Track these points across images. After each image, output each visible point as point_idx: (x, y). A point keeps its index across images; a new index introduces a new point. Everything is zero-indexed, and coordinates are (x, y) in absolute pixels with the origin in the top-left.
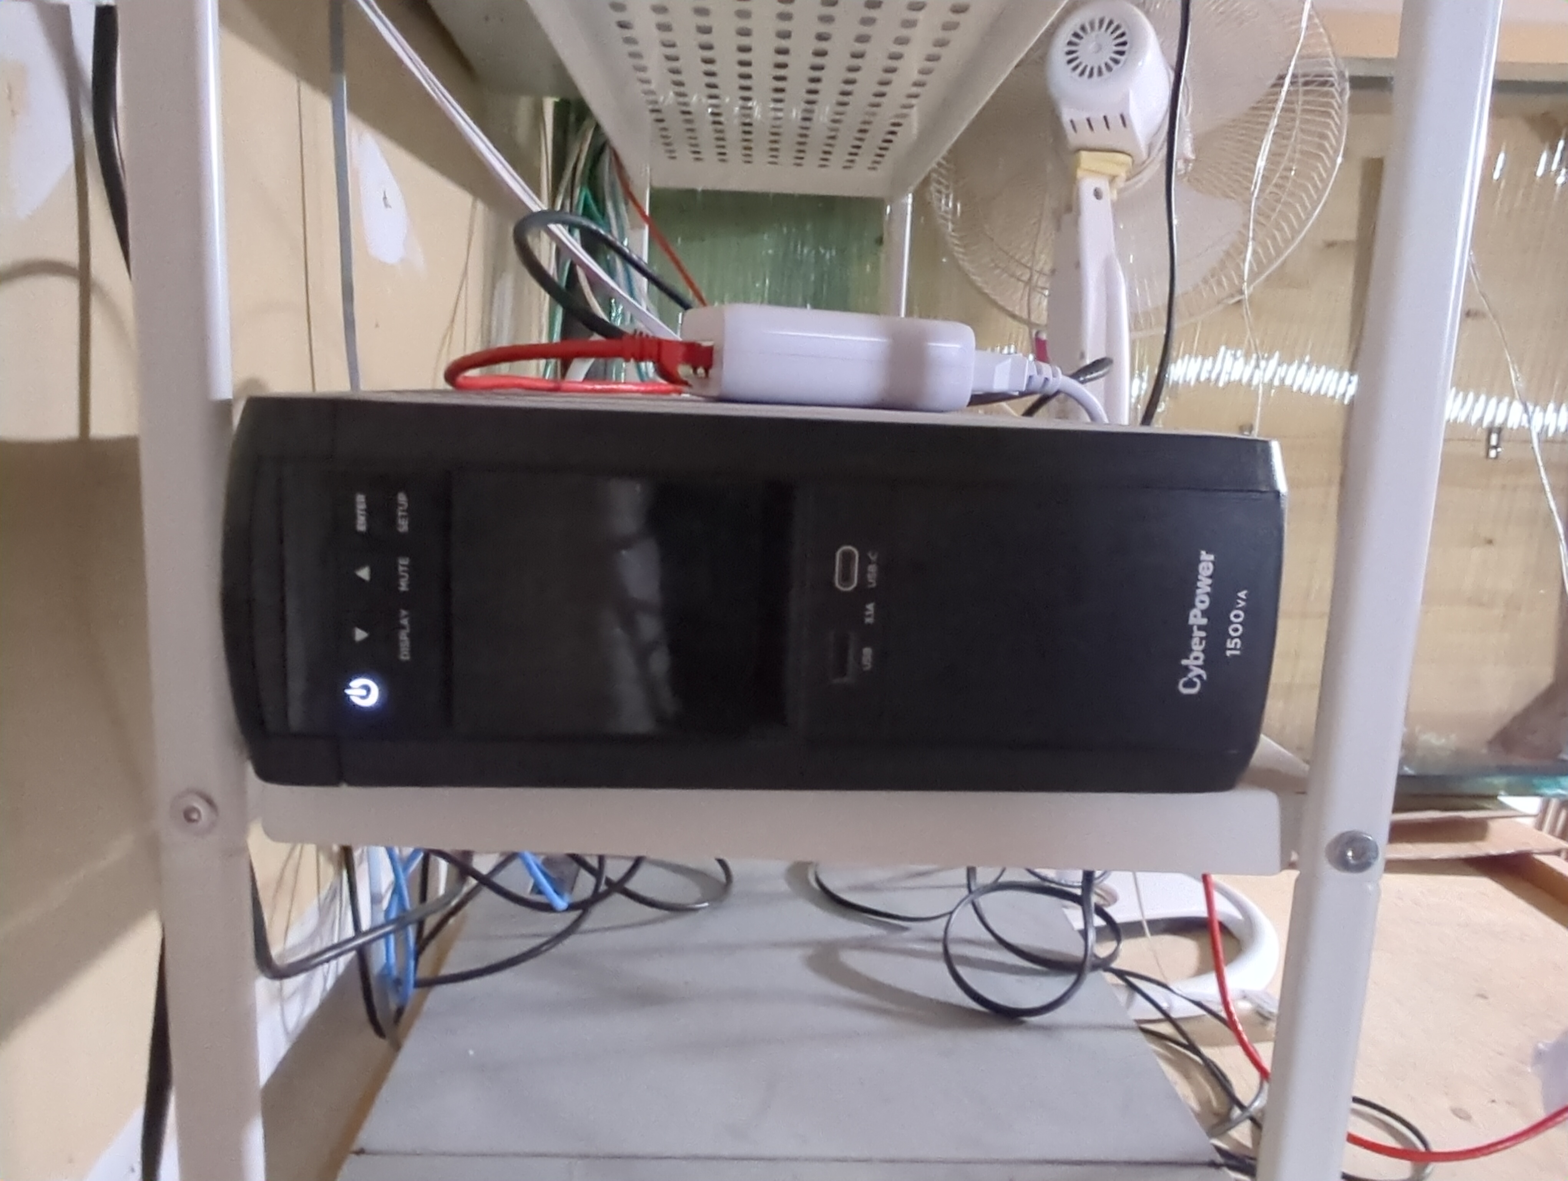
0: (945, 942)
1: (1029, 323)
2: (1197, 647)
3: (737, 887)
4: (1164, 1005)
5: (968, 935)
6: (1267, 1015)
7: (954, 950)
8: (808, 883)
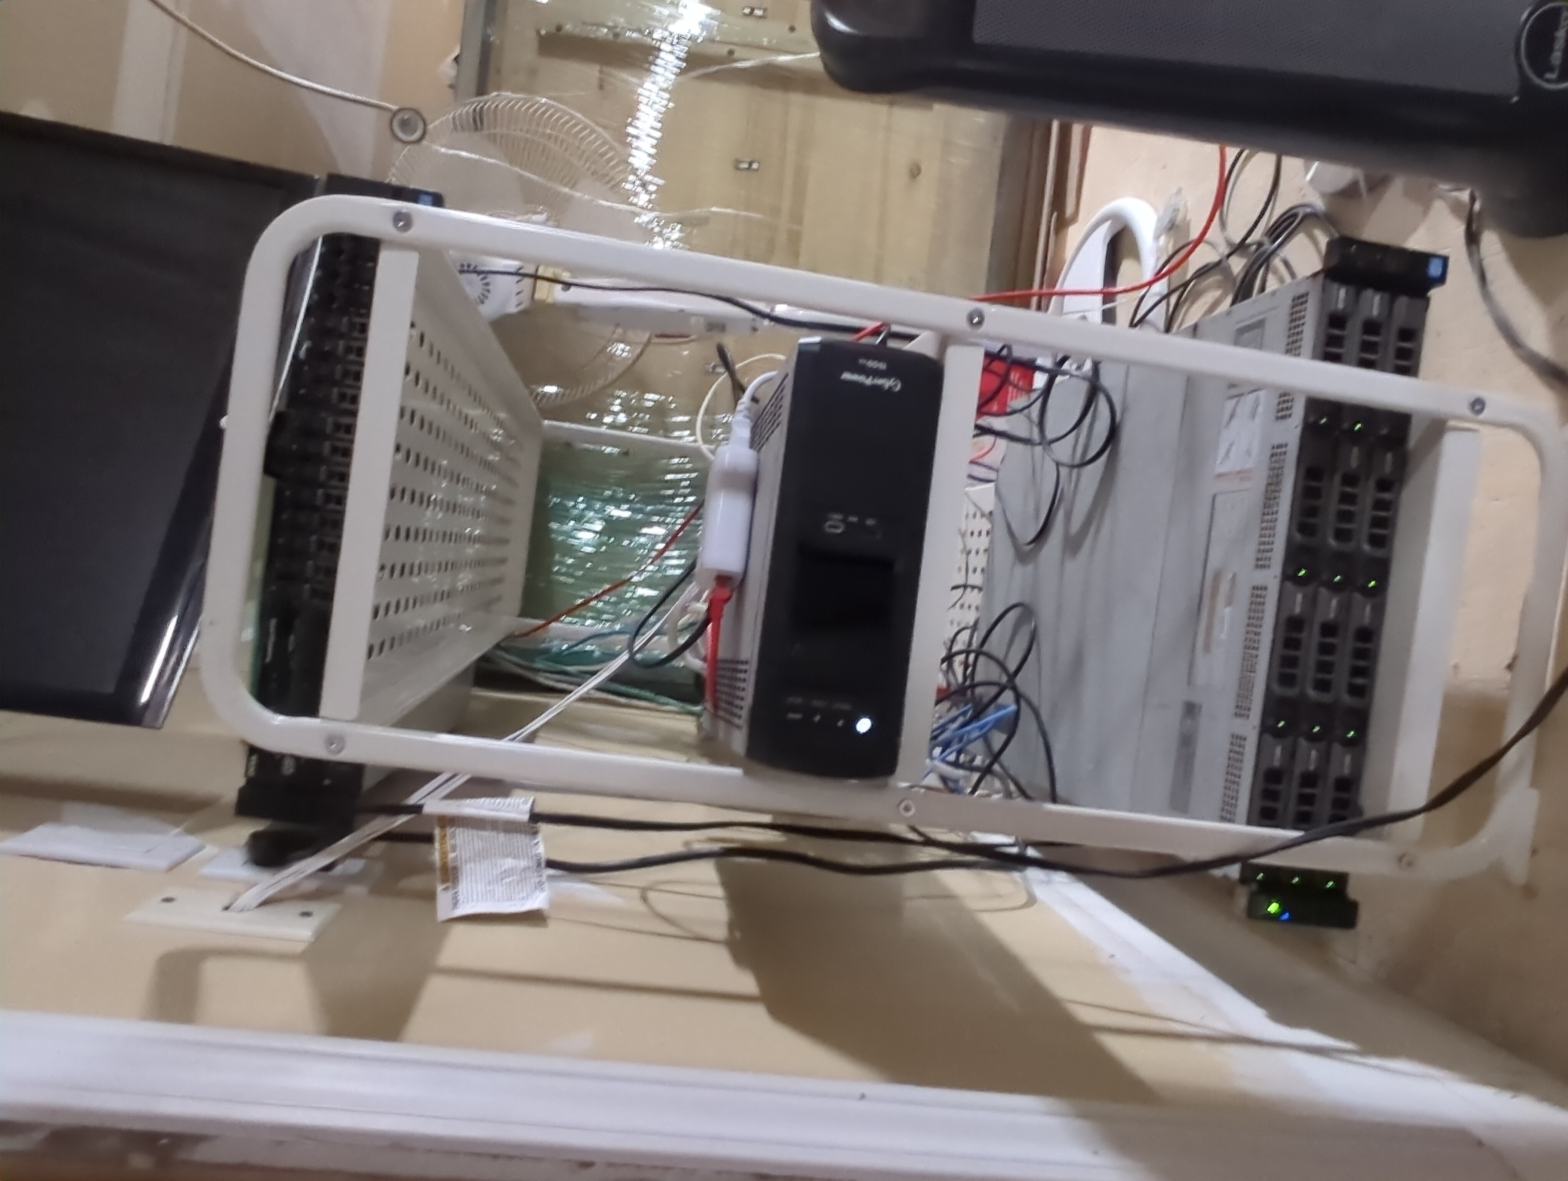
0: (1073, 467)
1: (648, 343)
2: (880, 382)
3: (1027, 600)
4: (1157, 298)
5: (1069, 450)
6: (1170, 225)
7: (1077, 461)
8: (1031, 550)
